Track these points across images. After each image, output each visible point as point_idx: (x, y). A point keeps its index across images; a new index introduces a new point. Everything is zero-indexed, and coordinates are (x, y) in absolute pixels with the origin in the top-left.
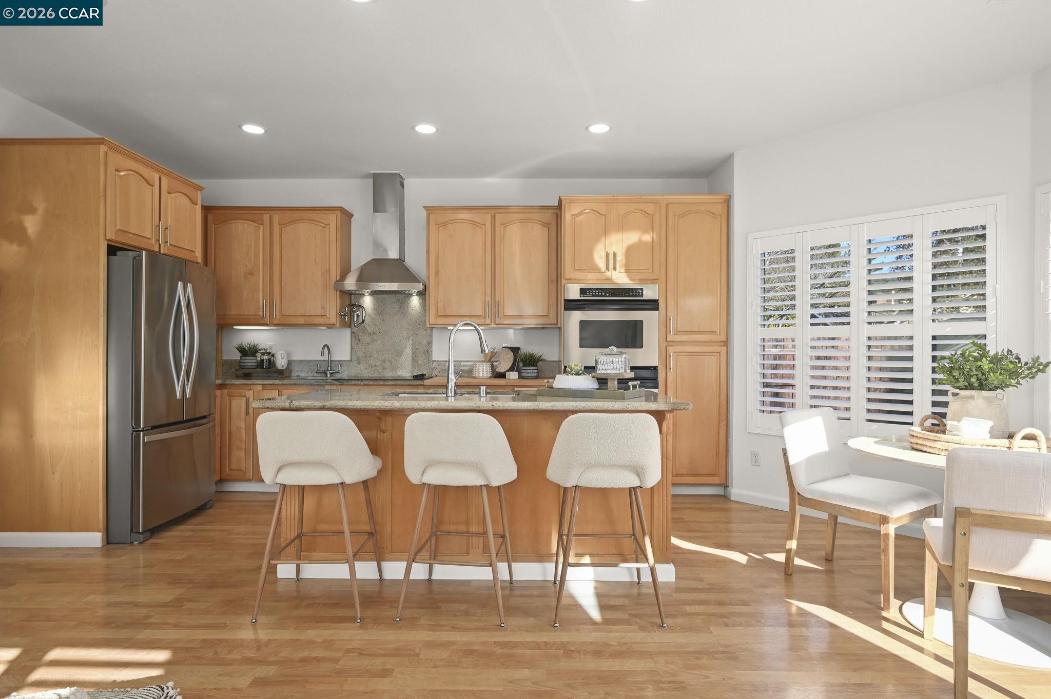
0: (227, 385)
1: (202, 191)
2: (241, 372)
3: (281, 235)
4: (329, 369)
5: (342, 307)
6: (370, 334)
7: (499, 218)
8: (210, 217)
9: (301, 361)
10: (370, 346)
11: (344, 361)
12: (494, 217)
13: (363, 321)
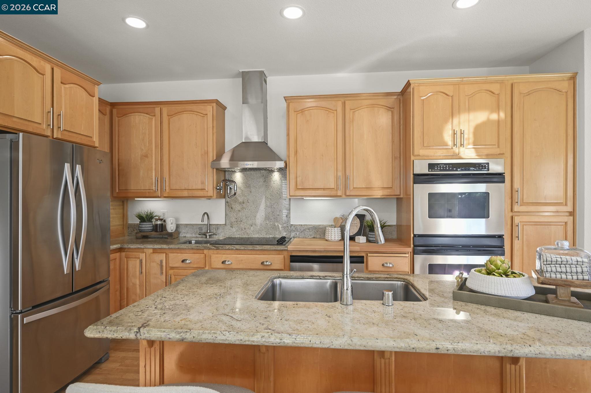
0: (125, 248)
1: (100, 86)
2: (140, 235)
3: (169, 124)
4: (209, 232)
5: (218, 183)
6: (240, 203)
7: (349, 104)
8: (115, 111)
9: (187, 225)
10: (240, 213)
11: (220, 225)
12: (344, 104)
13: (235, 194)
